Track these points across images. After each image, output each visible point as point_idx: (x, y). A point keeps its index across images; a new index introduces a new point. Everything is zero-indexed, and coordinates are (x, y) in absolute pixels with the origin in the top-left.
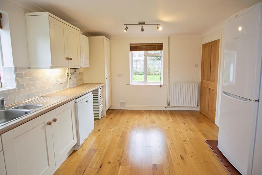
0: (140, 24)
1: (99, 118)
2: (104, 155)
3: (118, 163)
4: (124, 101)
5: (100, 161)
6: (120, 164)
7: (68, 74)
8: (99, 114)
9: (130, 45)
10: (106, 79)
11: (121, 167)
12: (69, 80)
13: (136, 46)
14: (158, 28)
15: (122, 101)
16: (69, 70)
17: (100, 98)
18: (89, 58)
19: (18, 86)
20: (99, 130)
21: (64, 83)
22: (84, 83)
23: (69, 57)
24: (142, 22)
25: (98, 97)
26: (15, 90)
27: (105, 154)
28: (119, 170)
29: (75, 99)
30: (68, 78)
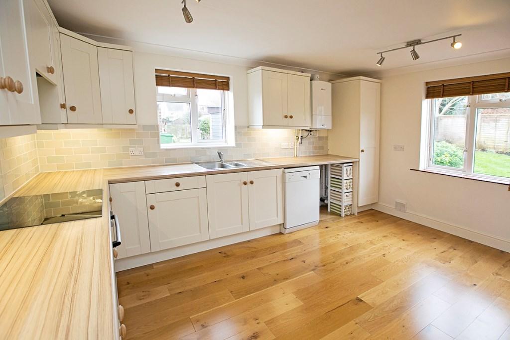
0: (411, 45)
1: (341, 214)
2: (305, 252)
3: (313, 268)
4: (403, 202)
5: (295, 254)
6: (313, 270)
7: (297, 138)
8: (341, 208)
9: (426, 85)
10: (362, 151)
11: (312, 272)
12: (298, 146)
13: (443, 85)
14: (452, 45)
15: (399, 201)
16: (301, 132)
17: (345, 181)
18: (331, 115)
19: (236, 144)
20: (327, 228)
21: (291, 149)
22: (329, 153)
23: (289, 115)
24: (413, 42)
25: (341, 179)
26: (233, 147)
27: (308, 252)
28: (307, 272)
29: (285, 168)
30: (298, 144)
